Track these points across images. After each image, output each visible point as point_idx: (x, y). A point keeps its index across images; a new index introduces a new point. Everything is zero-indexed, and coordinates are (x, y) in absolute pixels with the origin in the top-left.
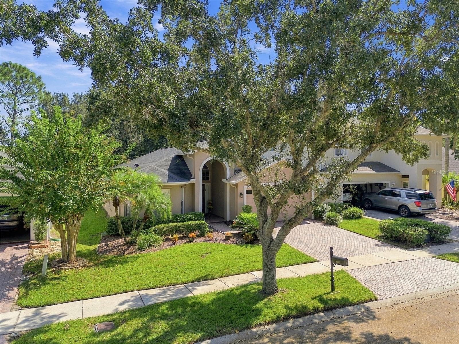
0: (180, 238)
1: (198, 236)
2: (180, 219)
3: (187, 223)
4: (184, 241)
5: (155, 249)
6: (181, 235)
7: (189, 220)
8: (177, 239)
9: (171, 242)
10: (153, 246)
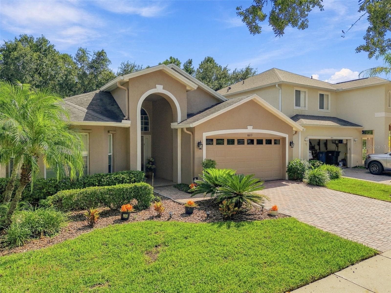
0: (103, 215)
1: (137, 208)
2: (105, 180)
3: (118, 186)
4: (111, 219)
5: (47, 238)
6: (107, 208)
7: (122, 182)
8: (96, 216)
9: (86, 223)
10: (45, 232)
